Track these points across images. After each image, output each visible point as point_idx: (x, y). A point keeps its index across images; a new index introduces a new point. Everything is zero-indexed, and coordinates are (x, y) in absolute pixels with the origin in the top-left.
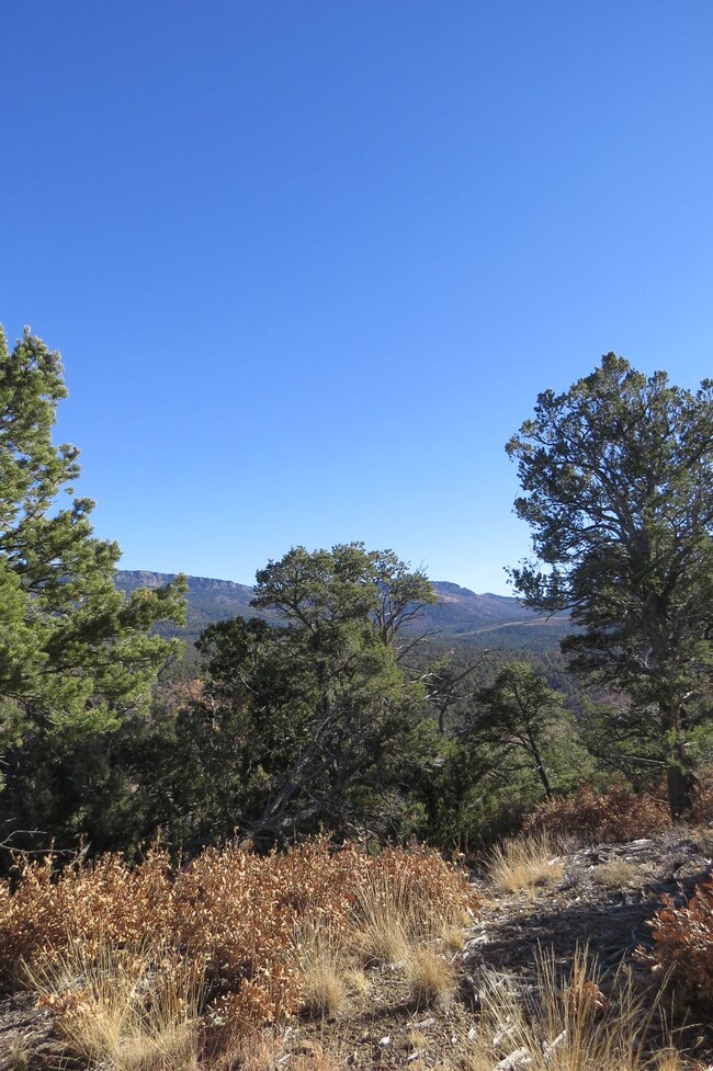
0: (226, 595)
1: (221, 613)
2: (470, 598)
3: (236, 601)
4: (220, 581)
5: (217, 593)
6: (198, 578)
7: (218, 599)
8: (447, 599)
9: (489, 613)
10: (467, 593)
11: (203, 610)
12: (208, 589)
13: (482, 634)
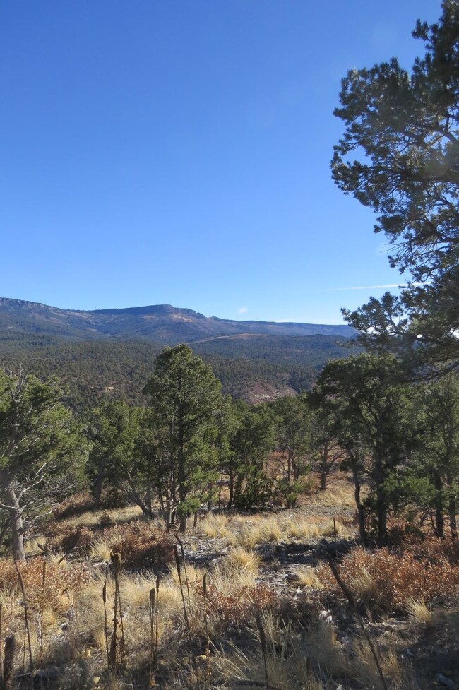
0: (36, 312)
1: (30, 325)
2: (201, 319)
3: (43, 317)
4: (32, 303)
5: (30, 310)
6: (17, 301)
7: (31, 315)
8: (186, 320)
9: (212, 329)
10: (200, 316)
11: (17, 323)
12: (24, 308)
13: (201, 343)
